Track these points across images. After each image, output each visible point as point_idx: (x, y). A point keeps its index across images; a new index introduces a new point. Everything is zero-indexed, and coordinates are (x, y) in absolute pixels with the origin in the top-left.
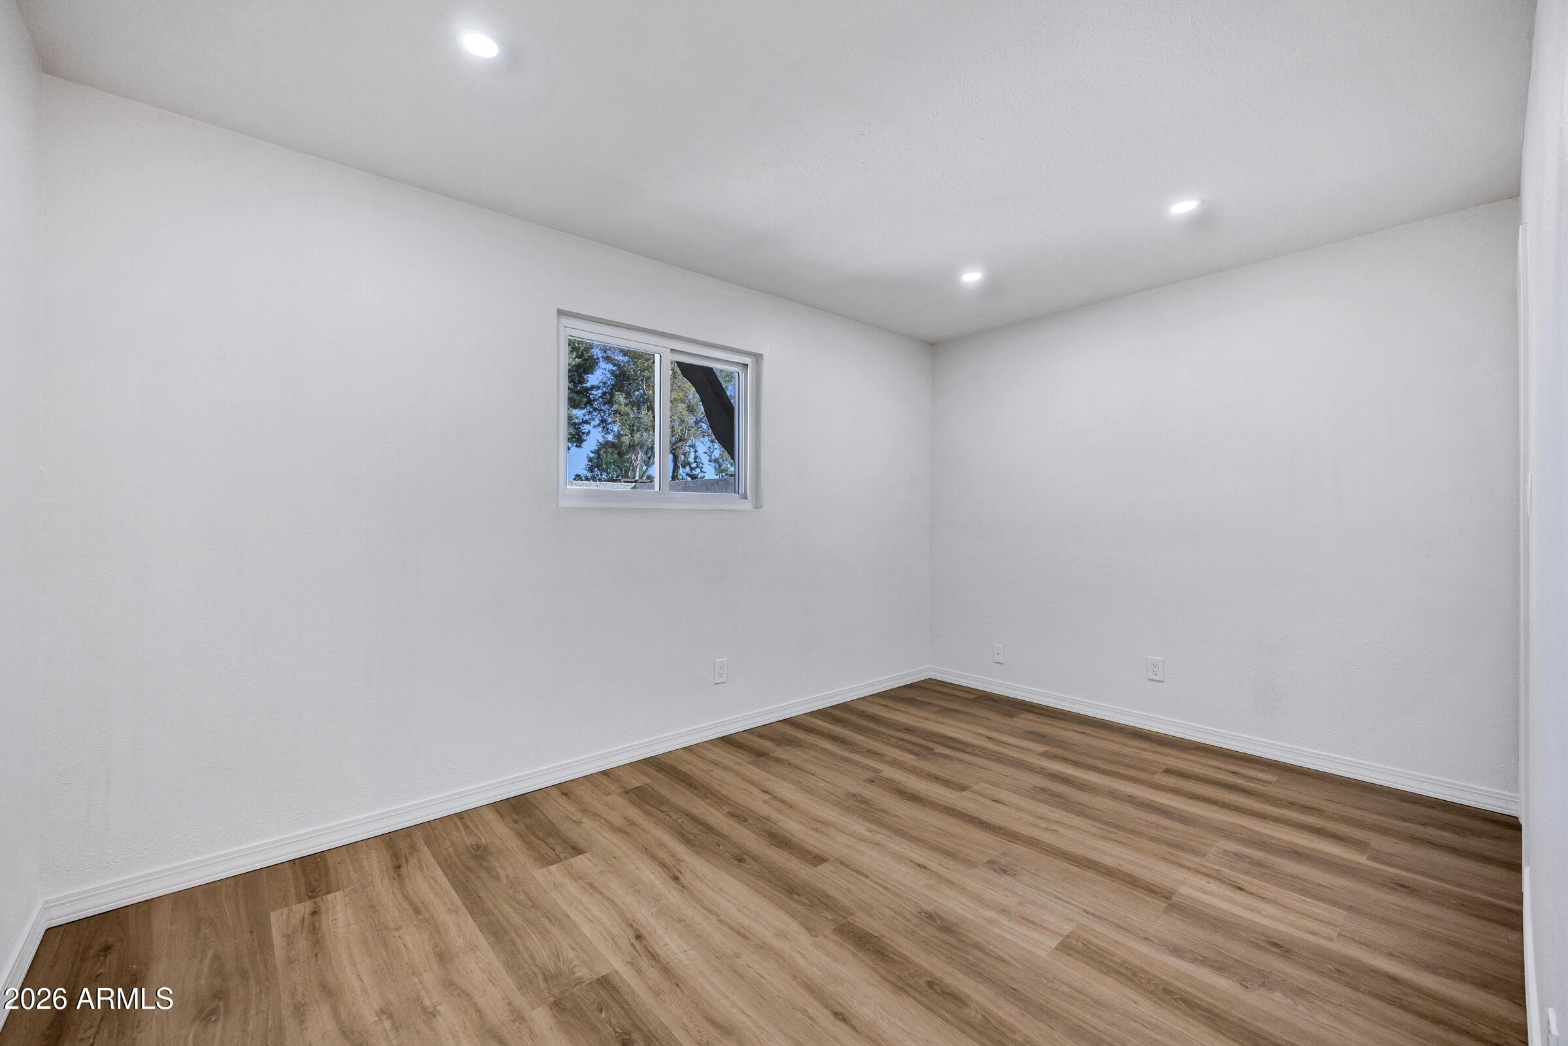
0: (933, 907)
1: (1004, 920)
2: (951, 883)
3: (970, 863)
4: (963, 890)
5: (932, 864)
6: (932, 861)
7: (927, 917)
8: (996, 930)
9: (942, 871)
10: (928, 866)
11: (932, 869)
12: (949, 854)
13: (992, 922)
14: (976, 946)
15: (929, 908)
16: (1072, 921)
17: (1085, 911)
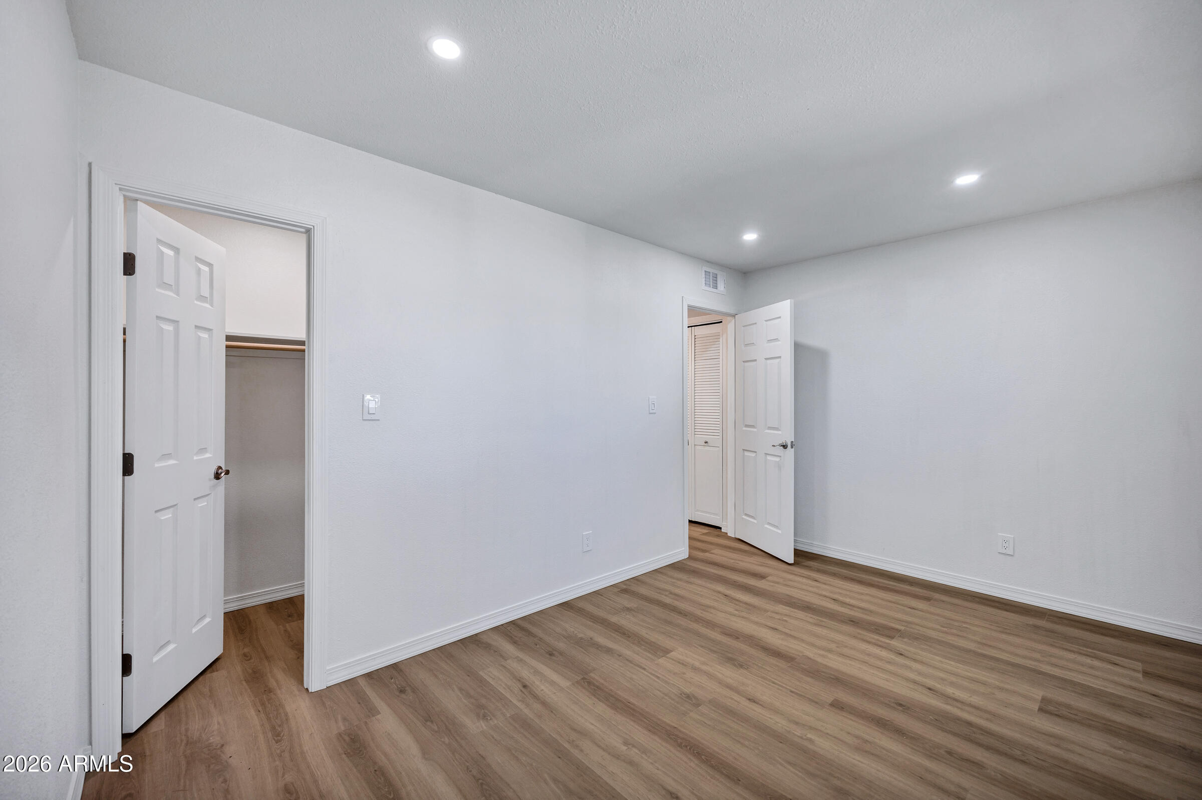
0: (740, 671)
1: (697, 664)
2: (729, 687)
3: (715, 704)
4: (720, 682)
5: (745, 703)
6: (744, 706)
7: (743, 666)
8: (702, 659)
9: (736, 697)
10: (748, 701)
11: (744, 699)
12: (731, 713)
13: (704, 663)
14: (715, 652)
15: (742, 671)
16: (656, 664)
17: (644, 669)
